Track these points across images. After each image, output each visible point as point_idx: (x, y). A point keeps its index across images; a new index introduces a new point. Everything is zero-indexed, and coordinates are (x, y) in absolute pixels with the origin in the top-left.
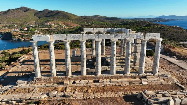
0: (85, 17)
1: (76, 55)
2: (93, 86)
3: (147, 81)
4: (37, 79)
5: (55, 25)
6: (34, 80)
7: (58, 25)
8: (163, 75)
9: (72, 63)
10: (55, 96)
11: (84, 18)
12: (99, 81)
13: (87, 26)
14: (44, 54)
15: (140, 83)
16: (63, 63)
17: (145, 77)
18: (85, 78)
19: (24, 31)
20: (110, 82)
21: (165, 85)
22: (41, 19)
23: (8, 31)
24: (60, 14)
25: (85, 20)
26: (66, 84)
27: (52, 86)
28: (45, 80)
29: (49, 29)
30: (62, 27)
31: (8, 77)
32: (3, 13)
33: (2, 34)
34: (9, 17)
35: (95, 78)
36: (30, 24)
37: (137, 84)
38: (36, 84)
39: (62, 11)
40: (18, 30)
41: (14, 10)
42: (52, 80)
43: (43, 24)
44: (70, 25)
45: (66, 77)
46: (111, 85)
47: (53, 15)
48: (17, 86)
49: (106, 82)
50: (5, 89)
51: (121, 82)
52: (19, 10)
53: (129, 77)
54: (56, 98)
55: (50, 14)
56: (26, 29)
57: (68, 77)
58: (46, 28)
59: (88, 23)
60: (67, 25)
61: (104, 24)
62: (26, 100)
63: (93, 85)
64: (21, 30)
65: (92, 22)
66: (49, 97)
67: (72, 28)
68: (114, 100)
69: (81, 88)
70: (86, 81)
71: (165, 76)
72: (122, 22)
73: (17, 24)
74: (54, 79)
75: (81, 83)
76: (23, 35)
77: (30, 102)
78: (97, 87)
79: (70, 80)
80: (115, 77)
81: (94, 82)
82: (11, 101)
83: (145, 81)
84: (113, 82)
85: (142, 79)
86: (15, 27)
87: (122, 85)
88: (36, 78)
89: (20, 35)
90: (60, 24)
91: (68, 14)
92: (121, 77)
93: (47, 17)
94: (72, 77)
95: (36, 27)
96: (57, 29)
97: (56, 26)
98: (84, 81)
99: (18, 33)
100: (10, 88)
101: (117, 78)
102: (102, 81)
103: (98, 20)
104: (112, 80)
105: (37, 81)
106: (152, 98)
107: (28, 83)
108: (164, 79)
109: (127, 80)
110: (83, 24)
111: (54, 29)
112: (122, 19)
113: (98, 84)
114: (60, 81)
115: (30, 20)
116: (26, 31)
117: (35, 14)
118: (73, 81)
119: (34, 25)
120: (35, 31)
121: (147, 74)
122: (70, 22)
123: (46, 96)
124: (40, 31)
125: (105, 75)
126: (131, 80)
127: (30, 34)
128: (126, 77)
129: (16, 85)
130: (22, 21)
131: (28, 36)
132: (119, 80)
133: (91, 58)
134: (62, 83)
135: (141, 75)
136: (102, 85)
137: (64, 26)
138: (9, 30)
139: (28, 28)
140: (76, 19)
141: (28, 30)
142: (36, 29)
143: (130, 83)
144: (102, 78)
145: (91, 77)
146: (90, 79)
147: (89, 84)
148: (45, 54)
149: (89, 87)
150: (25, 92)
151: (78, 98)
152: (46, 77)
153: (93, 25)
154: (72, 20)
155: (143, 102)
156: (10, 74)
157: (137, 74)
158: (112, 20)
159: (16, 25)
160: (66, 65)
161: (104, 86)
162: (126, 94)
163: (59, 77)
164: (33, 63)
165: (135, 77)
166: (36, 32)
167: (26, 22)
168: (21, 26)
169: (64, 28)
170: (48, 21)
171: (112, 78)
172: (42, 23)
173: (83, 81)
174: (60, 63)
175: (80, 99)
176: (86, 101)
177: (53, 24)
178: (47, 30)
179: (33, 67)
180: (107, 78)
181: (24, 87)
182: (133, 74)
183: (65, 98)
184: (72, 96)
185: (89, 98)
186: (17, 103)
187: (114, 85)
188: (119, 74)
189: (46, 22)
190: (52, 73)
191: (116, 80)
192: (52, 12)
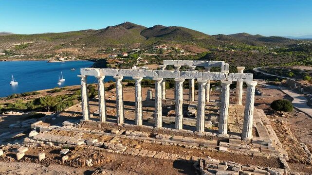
0: (220, 37)
1: (151, 98)
2: (146, 142)
3: (228, 146)
4: (84, 122)
5: (168, 49)
6: (81, 123)
7: (173, 49)
8: (261, 141)
9: (144, 108)
10: (93, 145)
11: (218, 39)
12: (156, 136)
13: (220, 51)
14: (128, 94)
15: (216, 148)
16: (132, 107)
17: (227, 140)
18: (139, 129)
19: (123, 57)
20: (171, 139)
21: (257, 157)
22: (149, 39)
23: (103, 57)
24: (179, 31)
25: (219, 41)
26: (114, 133)
27: (98, 133)
28: (92, 125)
29: (159, 56)
30: (179, 53)
31: (61, 116)
32: (100, 31)
33: (95, 61)
34: (107, 37)
35: (153, 130)
36: (132, 47)
37: (210, 149)
38: (83, 128)
39: (182, 28)
40: (115, 56)
41: (114, 27)
42: (100, 125)
43: (150, 49)
44: (191, 50)
45: (117, 125)
46: (172, 144)
47: (168, 34)
48: (62, 128)
49: (166, 139)
50: (50, 129)
51: (187, 142)
52: (121, 27)
53: (202, 137)
54: (93, 147)
55: (162, 33)
56: (126, 55)
57: (119, 124)
58: (155, 55)
59: (223, 46)
60: (187, 50)
61: (254, 49)
62: (62, 144)
63: (147, 140)
64: (119, 56)
65: (232, 45)
66: (87, 145)
67: (194, 54)
68: (160, 163)
69: (130, 141)
70: (140, 133)
71: (264, 143)
72: (290, 46)
73: (116, 47)
74: (102, 124)
75: (133, 135)
76: (120, 64)
77: (66, 146)
78: (152, 143)
79: (120, 128)
80: (180, 134)
81: (150, 136)
82: (49, 142)
83: (224, 146)
84: (175, 140)
85: (221, 143)
86: (113, 52)
87: (186, 146)
88: (83, 120)
89: (116, 63)
90: (176, 48)
91: (190, 32)
92: (189, 135)
93: (157, 36)
94: (123, 125)
95: (140, 52)
96: (170, 56)
97: (169, 51)
98: (138, 132)
99: (115, 60)
100: (55, 128)
101: (184, 135)
102: (160, 136)
103: (243, 42)
104: (175, 137)
105: (83, 125)
106: (209, 169)
107: (74, 126)
108: (260, 149)
109: (198, 140)
110: (214, 48)
111: (166, 56)
112: (293, 40)
113: (154, 139)
114: (109, 128)
115: (134, 42)
116: (125, 57)
117: (141, 33)
118: (125, 130)
119: (139, 49)
120: (137, 57)
121: (231, 137)
122: (193, 44)
123: (83, 142)
124: (145, 59)
125: (166, 128)
126: (204, 140)
127: (130, 62)
128: (197, 136)
129: (62, 126)
130: (123, 43)
131: (127, 65)
132: (186, 139)
133: (172, 103)
134: (109, 131)
135: (220, 136)
136: (159, 143)
137: (181, 52)
138: (105, 55)
139: (128, 53)
140: (204, 40)
141: (128, 57)
142: (139, 56)
143: (200, 145)
144: (161, 131)
145: (148, 129)
146: (146, 132)
147: (142, 138)
148: (130, 94)
149: (142, 141)
150: (67, 135)
151: (118, 152)
152: (94, 121)
153: (233, 50)
154: (197, 41)
155: (196, 172)
156: (65, 113)
157: (215, 134)
158: (271, 41)
159: (114, 49)
160: (135, 111)
161: (161, 144)
162: (182, 158)
163: (108, 123)
164: (97, 103)
165: (211, 138)
166: (139, 60)
167: (128, 45)
168: (121, 50)
169: (181, 54)
170: (159, 43)
171: (176, 134)
172: (149, 46)
173: (135, 133)
174: (128, 107)
175: (119, 153)
176: (125, 157)
177: (165, 48)
178: (156, 57)
179: (97, 108)
180: (168, 133)
181: (69, 130)
182: (208, 133)
183: (103, 149)
184: (111, 147)
185: (130, 155)
186: (54, 146)
187: (176, 144)
188: (186, 131)
189: (155, 44)
190: (101, 117)
191: (181, 138)
192: (166, 28)
